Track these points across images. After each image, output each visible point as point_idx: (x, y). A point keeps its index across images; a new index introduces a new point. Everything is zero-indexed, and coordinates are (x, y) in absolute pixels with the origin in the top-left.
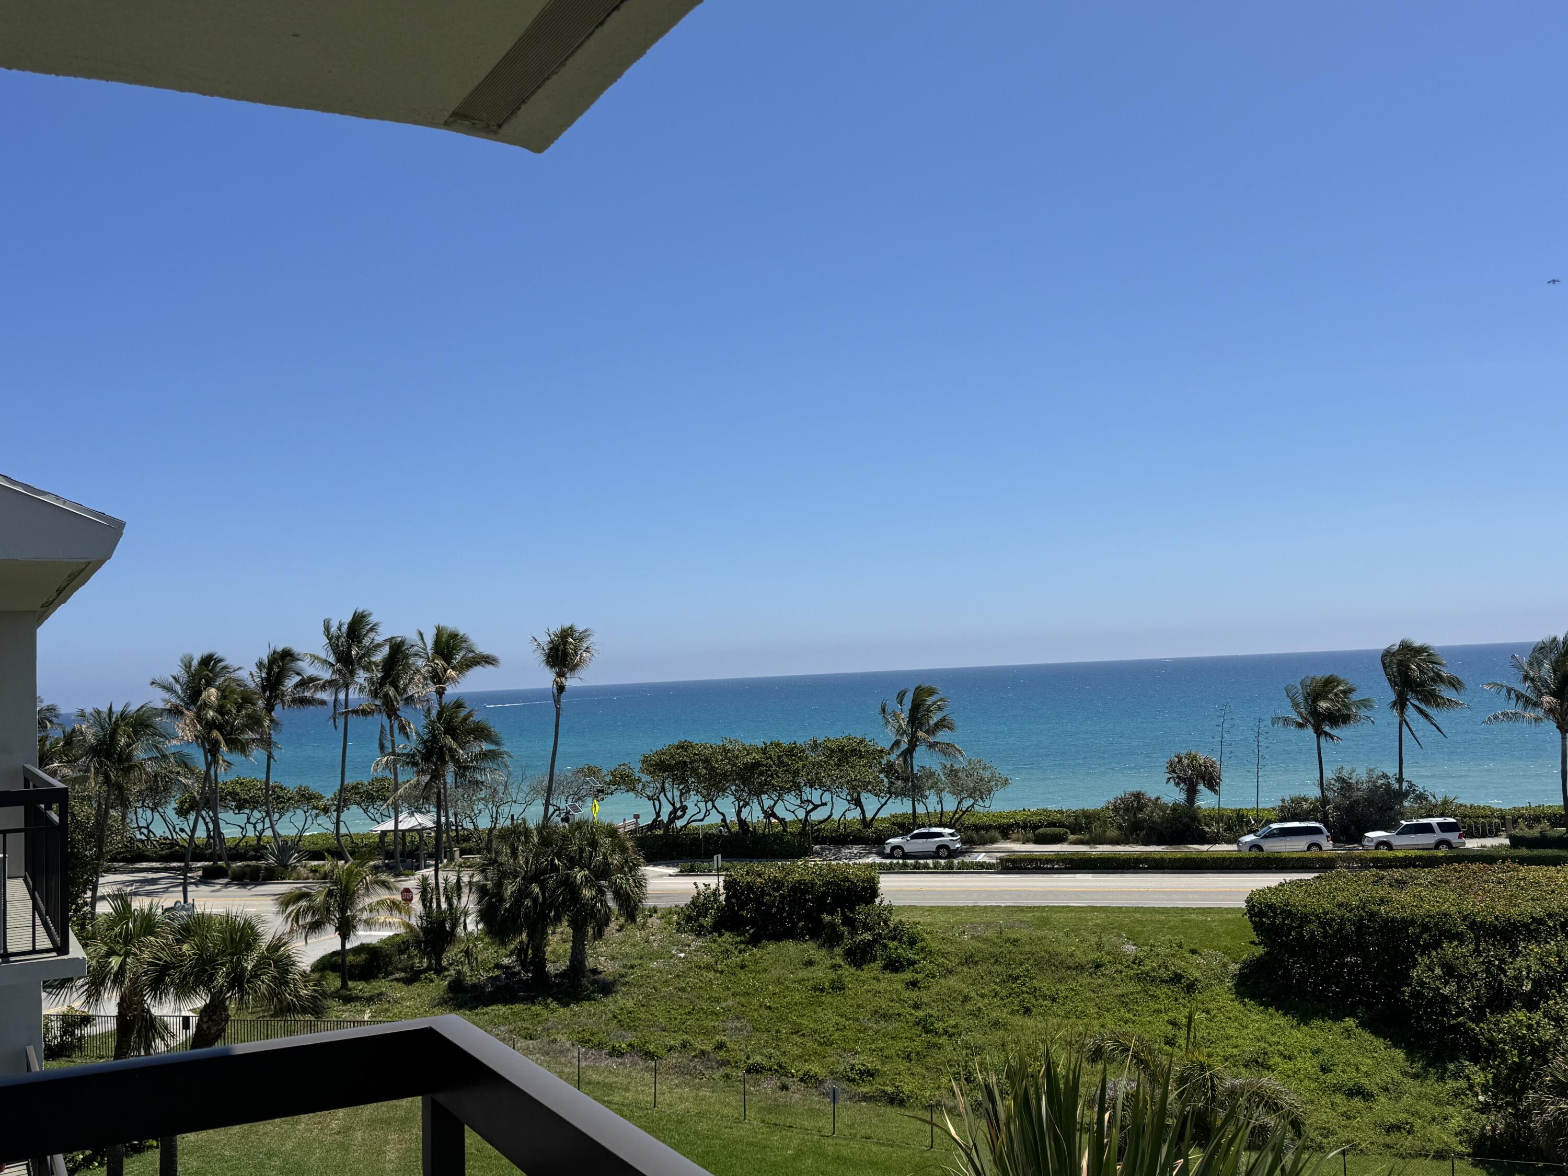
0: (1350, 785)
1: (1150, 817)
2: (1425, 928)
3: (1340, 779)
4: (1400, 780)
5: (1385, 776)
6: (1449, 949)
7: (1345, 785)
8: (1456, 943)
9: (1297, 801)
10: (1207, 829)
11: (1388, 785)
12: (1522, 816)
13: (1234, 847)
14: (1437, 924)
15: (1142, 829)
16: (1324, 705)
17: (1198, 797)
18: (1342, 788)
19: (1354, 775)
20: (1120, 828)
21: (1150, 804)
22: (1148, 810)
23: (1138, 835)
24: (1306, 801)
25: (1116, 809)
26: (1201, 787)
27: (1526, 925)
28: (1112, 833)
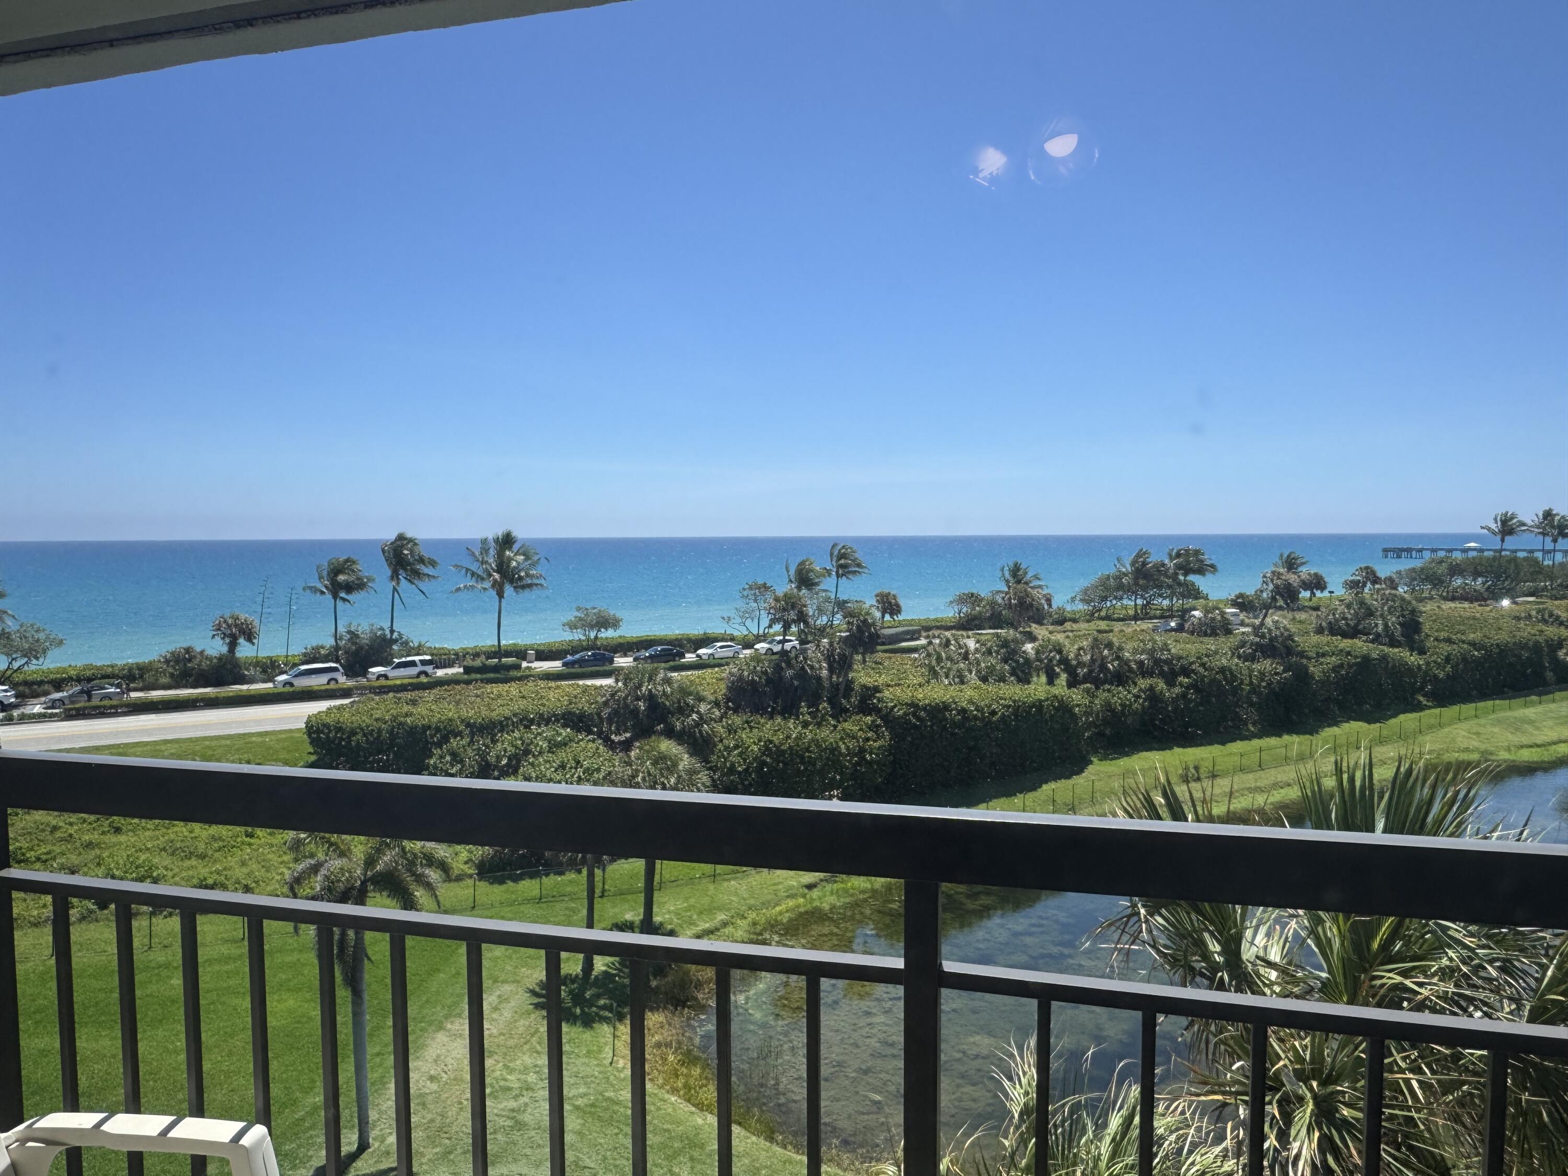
0: (357, 636)
1: (199, 665)
2: (438, 729)
3: (349, 632)
4: (392, 631)
5: (382, 629)
6: (454, 743)
7: (353, 635)
8: (459, 738)
9: (317, 649)
10: (246, 673)
11: (384, 635)
12: (467, 653)
13: (270, 685)
14: (445, 727)
15: (190, 676)
16: (341, 578)
17: (238, 649)
18: (352, 638)
19: (360, 628)
20: (172, 675)
21: (198, 656)
22: (197, 661)
23: (187, 681)
24: (323, 647)
25: (167, 662)
26: (241, 640)
27: (501, 722)
28: (164, 680)
